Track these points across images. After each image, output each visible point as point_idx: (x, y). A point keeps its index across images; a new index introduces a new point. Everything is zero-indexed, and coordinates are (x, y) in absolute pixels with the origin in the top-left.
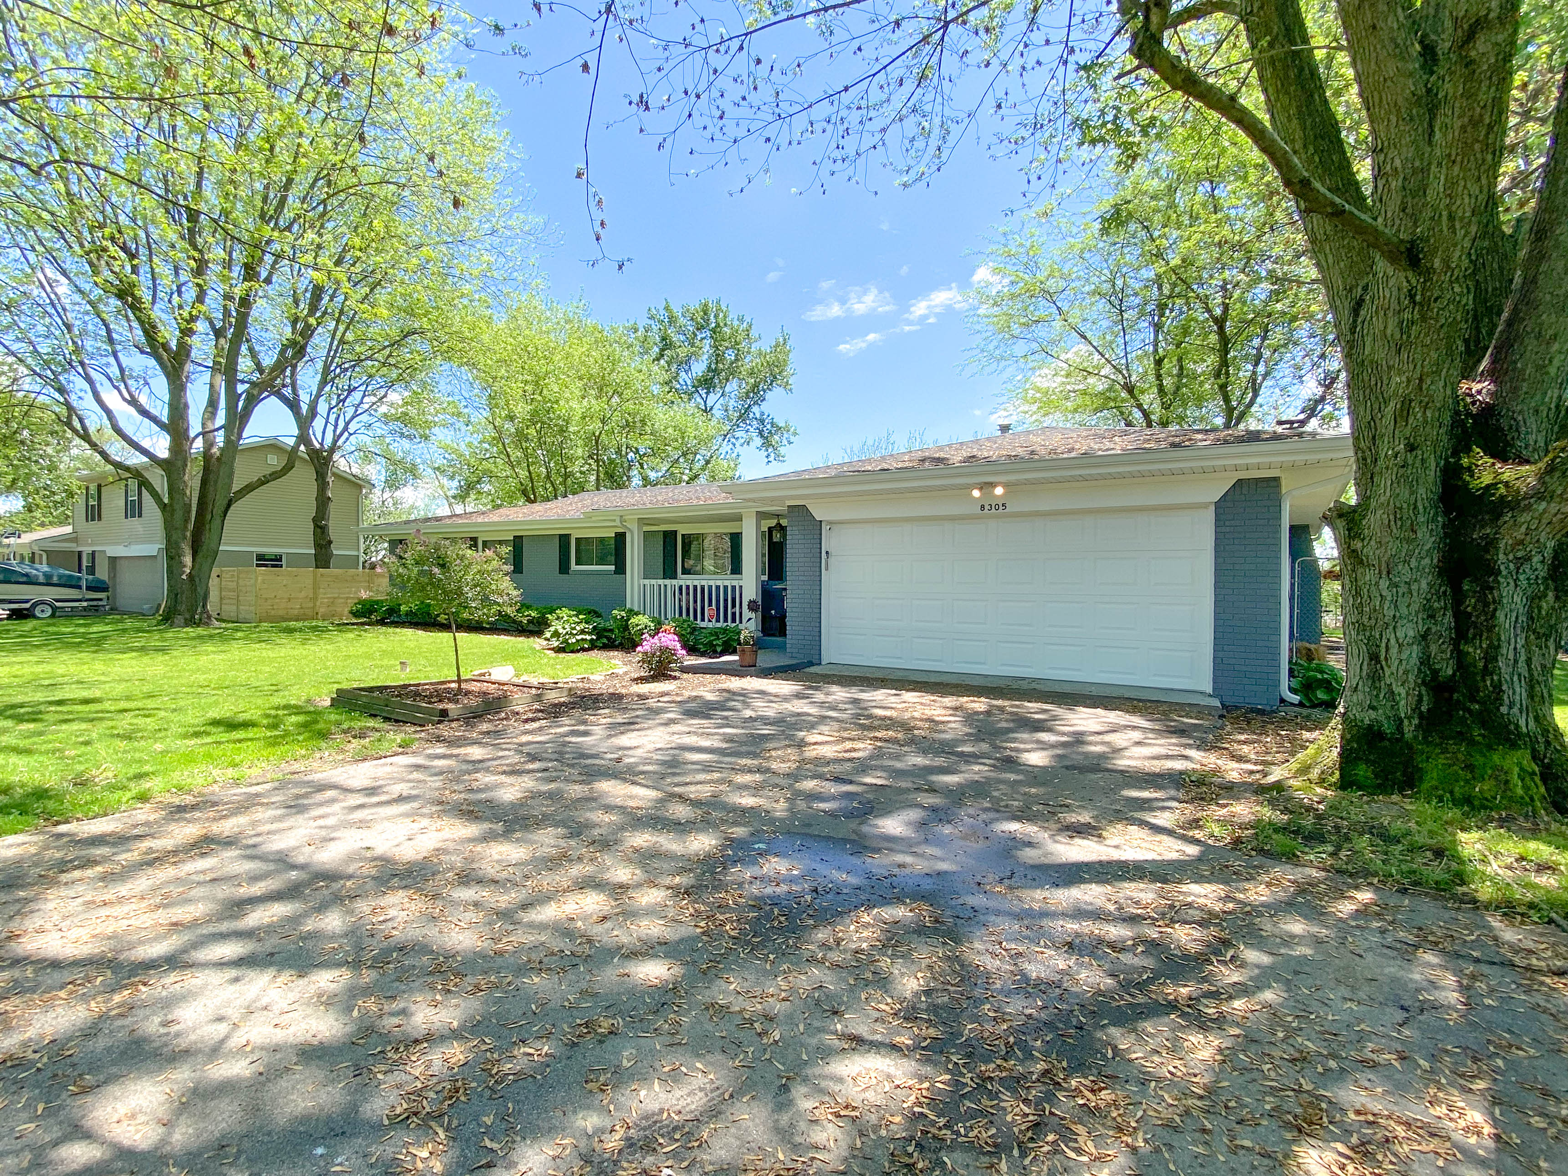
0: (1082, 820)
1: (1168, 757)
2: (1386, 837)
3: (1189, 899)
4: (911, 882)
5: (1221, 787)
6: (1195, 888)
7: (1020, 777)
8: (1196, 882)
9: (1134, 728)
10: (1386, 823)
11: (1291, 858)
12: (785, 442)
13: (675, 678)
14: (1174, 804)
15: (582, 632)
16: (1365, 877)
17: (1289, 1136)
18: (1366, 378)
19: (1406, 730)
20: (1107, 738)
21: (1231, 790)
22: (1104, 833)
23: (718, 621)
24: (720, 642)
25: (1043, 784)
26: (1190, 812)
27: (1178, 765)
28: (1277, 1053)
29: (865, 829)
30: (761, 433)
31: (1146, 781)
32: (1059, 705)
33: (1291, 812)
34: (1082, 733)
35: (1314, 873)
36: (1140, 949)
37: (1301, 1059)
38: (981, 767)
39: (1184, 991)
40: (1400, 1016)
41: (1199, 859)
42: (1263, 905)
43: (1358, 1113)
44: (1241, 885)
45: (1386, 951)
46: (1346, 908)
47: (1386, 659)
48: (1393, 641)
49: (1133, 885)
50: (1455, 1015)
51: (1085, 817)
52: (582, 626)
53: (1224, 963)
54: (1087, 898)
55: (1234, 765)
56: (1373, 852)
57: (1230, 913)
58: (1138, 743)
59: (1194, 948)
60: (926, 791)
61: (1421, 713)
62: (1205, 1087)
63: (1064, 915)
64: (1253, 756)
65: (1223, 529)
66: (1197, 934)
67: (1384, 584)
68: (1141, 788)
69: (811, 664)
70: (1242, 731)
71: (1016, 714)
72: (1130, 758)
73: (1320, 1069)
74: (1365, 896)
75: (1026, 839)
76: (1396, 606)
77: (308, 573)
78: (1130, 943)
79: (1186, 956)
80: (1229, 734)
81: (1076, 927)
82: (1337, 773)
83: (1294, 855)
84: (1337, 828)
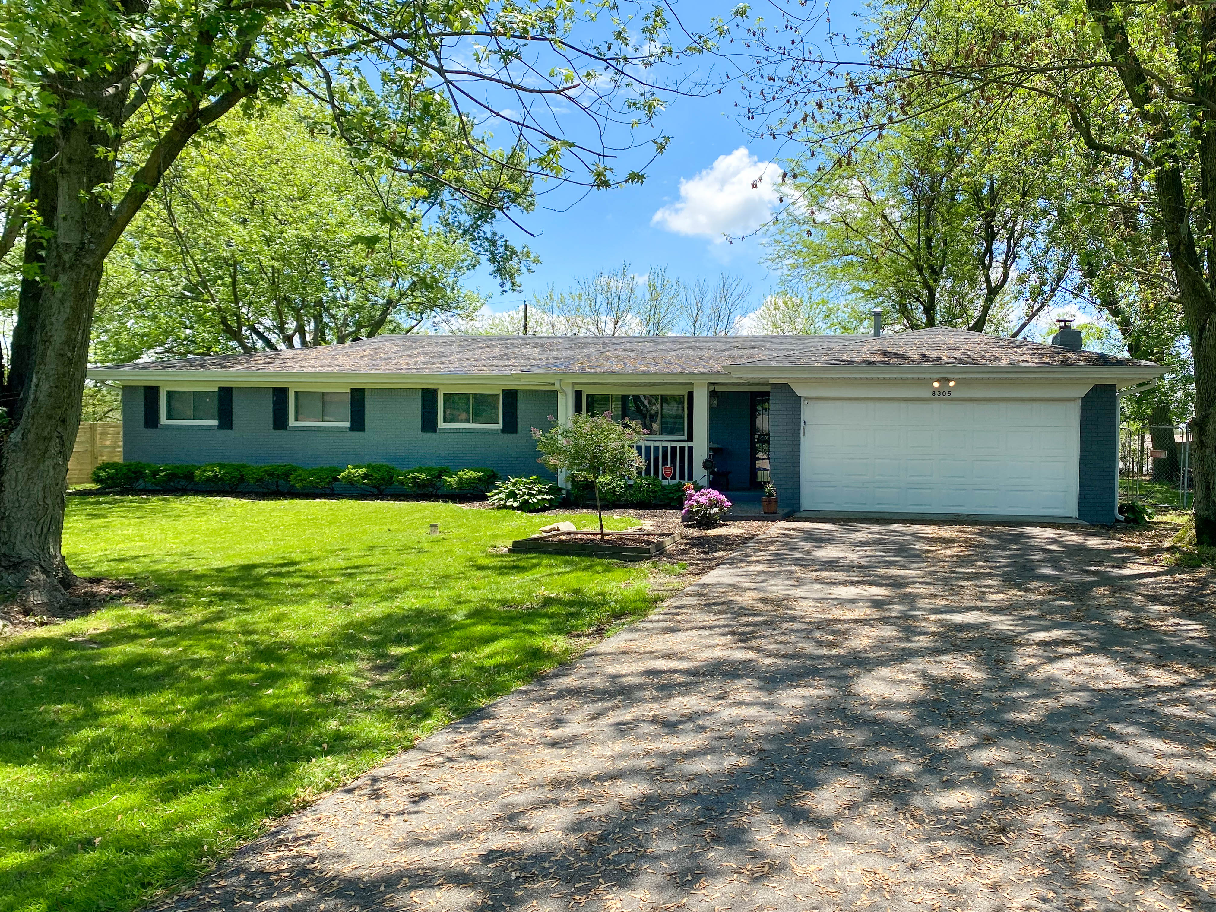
12: (524, 270)
15: (540, 492)
30: (492, 260)
52: (538, 486)
69: (794, 511)
82: (1196, 538)
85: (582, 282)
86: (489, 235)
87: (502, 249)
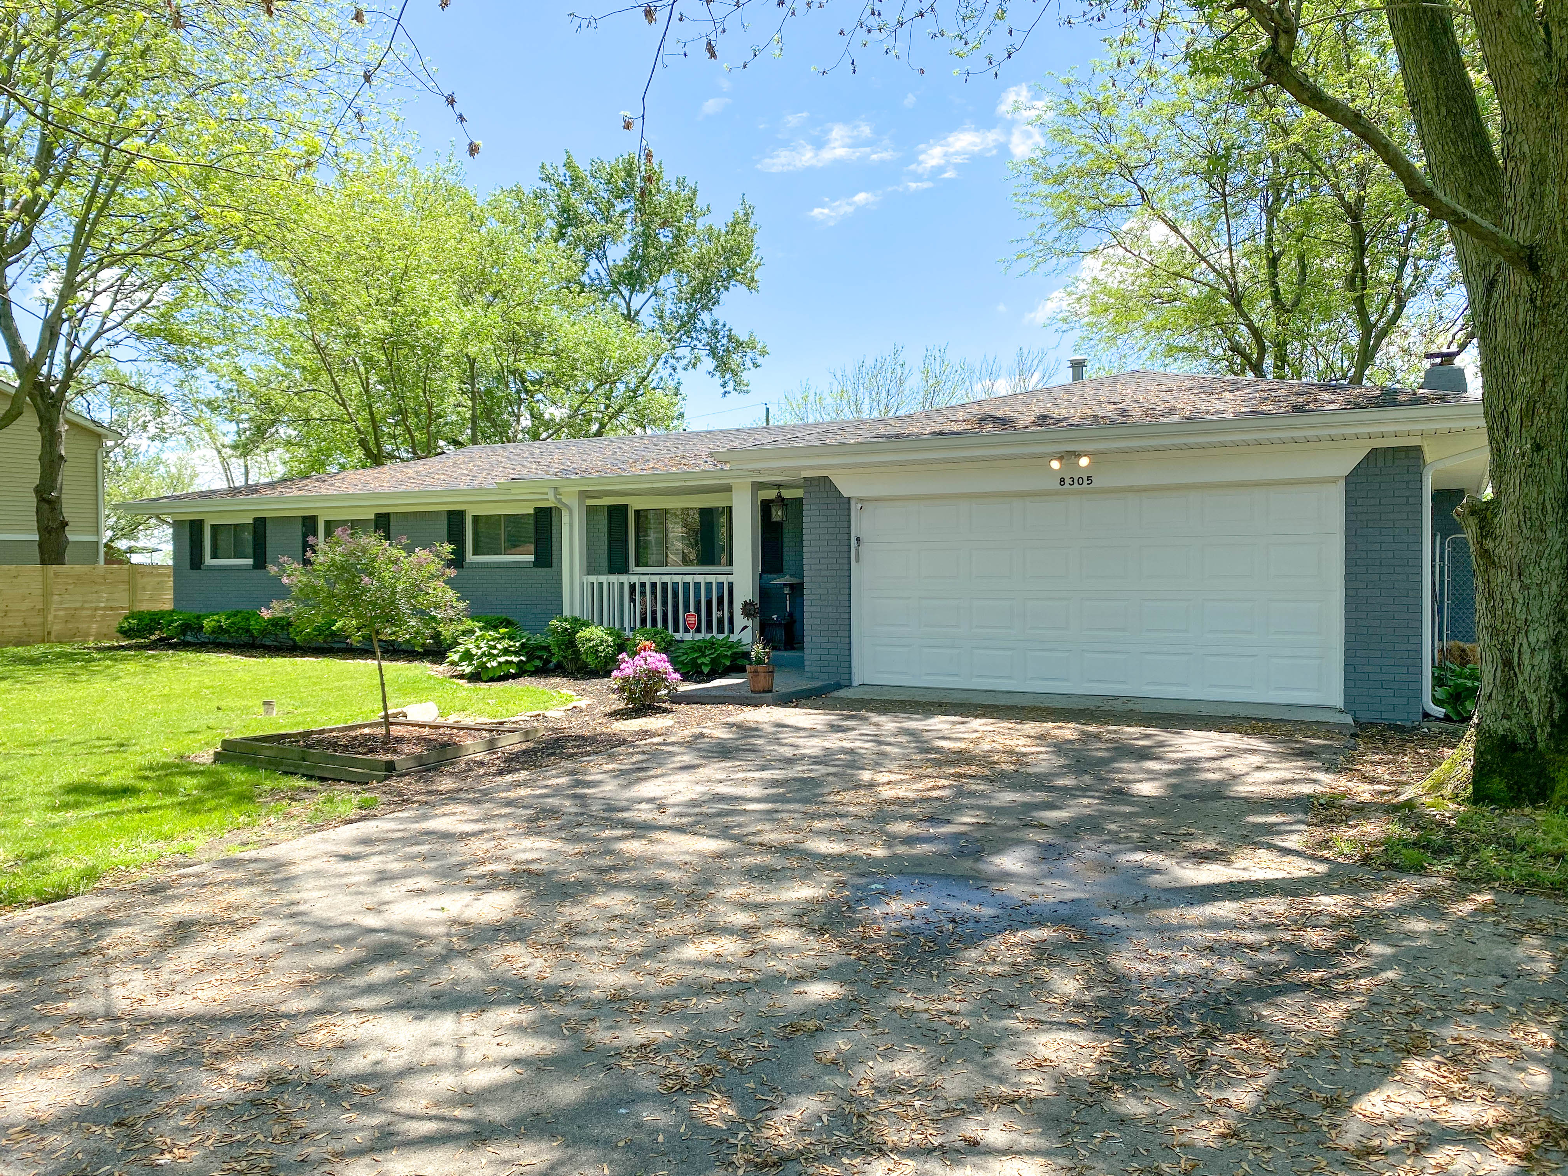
0: (1209, 847)
1: (1293, 781)
2: (1511, 845)
3: (1319, 908)
4: (1047, 909)
5: (1351, 808)
6: (1325, 899)
7: (1133, 809)
8: (1325, 894)
9: (1254, 751)
10: (1513, 833)
11: (1419, 870)
12: (749, 364)
13: (666, 711)
14: (1303, 827)
15: (506, 651)
16: (1488, 882)
17: (1400, 1055)
18: (1499, 366)
19: (1539, 739)
20: (1226, 763)
21: (1361, 810)
22: (1233, 858)
23: (698, 630)
24: (706, 660)
25: (1163, 814)
26: (1319, 833)
27: (1307, 789)
28: (1394, 1011)
29: (981, 866)
30: (713, 353)
31: (1273, 806)
32: (1165, 728)
33: (1422, 828)
34: (1196, 760)
35: (1440, 881)
36: (1275, 948)
37: (1414, 1013)
38: (1091, 801)
39: (1316, 975)
40: (1501, 981)
41: (1329, 875)
42: (1389, 909)
43: (1456, 1039)
44: (1369, 895)
45: (1496, 938)
46: (1466, 908)
47: (1519, 665)
48: (1525, 646)
49: (1265, 900)
50: (1544, 977)
51: (1210, 845)
52: (506, 643)
53: (1353, 955)
54: (1221, 912)
55: (1367, 787)
56: (1498, 861)
57: (1358, 917)
58: (1259, 768)
59: (1323, 945)
60: (1036, 826)
61: (1553, 720)
62: (1336, 1033)
63: (1201, 927)
64: (1387, 777)
65: (1355, 509)
66: (1327, 935)
67: (1516, 586)
68: (1267, 813)
69: (839, 686)
70: (1376, 750)
71: (1116, 741)
72: (1254, 783)
73: (1429, 1017)
74: (1485, 898)
75: (1153, 867)
76: (1528, 609)
77: (33, 571)
78: (1266, 944)
79: (1319, 951)
80: (1362, 754)
81: (1213, 935)
82: (1471, 787)
83: (1423, 867)
84: (1466, 841)
85: (839, 376)
86: (708, 325)
87: (724, 341)
